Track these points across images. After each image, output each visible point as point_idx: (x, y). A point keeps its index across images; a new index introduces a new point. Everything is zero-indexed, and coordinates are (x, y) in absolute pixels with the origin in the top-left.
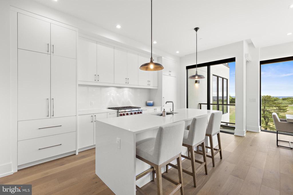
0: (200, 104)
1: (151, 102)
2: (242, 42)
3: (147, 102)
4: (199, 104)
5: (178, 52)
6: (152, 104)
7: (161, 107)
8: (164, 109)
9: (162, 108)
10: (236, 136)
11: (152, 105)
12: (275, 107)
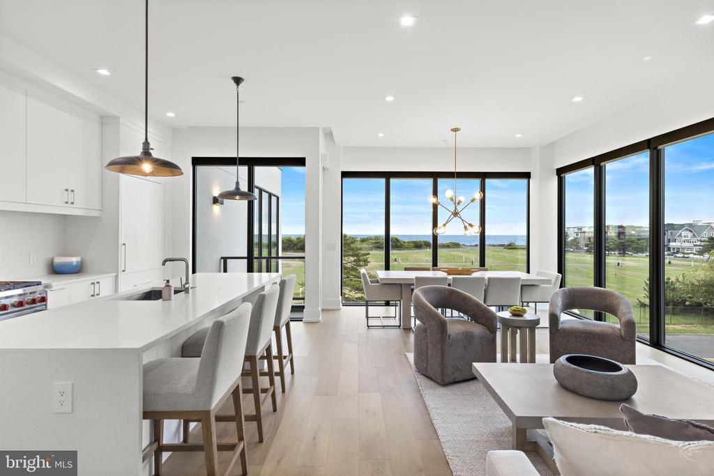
0: (225, 259)
1: (75, 260)
2: (317, 129)
3: (53, 259)
4: (222, 258)
5: (171, 115)
6: (76, 266)
7: (115, 274)
8: (168, 281)
9: (117, 277)
10: (307, 323)
11: (77, 270)
12: (352, 256)
